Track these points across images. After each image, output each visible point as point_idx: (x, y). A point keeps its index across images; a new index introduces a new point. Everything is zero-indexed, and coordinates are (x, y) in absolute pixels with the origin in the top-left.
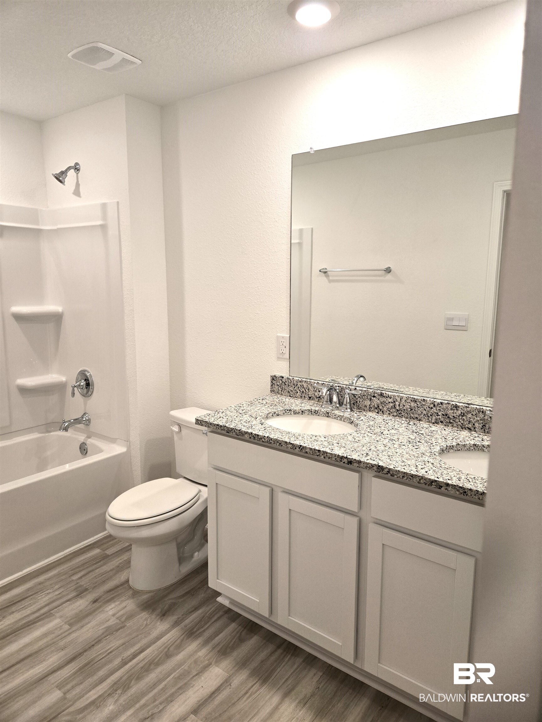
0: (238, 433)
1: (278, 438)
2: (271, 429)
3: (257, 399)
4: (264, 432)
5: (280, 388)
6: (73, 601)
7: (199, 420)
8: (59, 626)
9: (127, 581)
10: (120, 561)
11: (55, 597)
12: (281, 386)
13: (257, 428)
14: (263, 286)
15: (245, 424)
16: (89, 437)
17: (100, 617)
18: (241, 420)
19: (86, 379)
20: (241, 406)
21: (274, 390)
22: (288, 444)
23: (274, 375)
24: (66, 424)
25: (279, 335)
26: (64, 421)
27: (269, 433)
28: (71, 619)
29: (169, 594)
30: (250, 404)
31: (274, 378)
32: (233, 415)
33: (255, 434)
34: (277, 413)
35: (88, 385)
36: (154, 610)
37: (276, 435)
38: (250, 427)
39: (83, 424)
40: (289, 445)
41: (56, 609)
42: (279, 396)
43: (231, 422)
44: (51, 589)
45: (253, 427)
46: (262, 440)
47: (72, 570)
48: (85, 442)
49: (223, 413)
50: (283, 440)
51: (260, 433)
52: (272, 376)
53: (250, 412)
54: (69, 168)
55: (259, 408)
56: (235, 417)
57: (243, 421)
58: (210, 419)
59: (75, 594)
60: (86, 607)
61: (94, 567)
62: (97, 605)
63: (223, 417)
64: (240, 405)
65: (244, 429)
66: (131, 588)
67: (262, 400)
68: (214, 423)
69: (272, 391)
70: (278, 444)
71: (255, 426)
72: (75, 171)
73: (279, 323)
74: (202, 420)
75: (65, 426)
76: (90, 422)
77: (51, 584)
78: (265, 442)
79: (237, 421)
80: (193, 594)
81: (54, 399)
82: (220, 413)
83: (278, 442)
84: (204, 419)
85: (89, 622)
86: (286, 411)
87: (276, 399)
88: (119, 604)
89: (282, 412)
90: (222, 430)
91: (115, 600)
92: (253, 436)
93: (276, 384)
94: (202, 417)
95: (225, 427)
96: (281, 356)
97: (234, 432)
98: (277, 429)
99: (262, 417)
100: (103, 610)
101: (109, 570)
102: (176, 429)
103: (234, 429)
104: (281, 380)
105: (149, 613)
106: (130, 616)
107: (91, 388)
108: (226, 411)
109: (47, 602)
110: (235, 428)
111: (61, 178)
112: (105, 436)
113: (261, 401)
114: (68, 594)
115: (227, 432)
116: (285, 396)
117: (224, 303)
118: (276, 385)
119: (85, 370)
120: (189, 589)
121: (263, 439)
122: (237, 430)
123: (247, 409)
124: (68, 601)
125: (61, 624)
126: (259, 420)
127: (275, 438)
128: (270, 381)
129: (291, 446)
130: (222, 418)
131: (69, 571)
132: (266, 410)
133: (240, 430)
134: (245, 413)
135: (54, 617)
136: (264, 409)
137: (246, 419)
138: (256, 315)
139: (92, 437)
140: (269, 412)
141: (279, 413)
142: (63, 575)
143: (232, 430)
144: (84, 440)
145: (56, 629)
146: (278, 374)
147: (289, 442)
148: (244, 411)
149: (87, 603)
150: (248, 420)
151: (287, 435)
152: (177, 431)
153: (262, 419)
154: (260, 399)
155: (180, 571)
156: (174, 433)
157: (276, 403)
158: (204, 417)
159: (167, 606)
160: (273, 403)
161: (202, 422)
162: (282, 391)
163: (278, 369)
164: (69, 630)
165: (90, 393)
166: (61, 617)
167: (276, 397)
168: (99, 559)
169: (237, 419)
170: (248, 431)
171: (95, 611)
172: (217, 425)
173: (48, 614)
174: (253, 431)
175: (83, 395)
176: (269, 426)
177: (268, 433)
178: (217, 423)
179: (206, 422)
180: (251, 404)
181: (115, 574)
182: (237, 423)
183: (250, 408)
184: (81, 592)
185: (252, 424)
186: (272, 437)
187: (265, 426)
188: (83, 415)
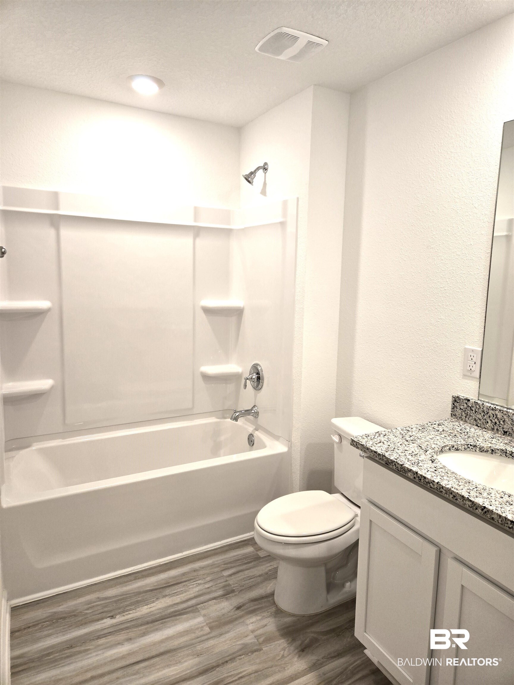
0: (399, 467)
1: (452, 487)
2: (444, 471)
3: (431, 423)
4: (433, 474)
5: (463, 413)
6: (219, 600)
7: (354, 441)
8: (200, 626)
9: (272, 594)
10: (270, 568)
11: (204, 591)
12: (465, 411)
13: (425, 466)
14: (450, 286)
15: (410, 457)
16: (256, 429)
17: (239, 629)
18: (406, 450)
19: (258, 373)
20: (410, 430)
21: (455, 414)
22: (466, 500)
23: (456, 395)
24: (237, 414)
25: (466, 347)
26: (235, 411)
27: (441, 477)
28: (213, 622)
29: (312, 625)
30: (421, 429)
31: (456, 400)
32: (397, 441)
33: (421, 475)
34: (456, 447)
35: (259, 378)
36: (294, 640)
37: (450, 483)
38: (416, 464)
39: (252, 416)
40: (467, 502)
41: (202, 605)
42: (462, 422)
43: (392, 452)
44: (202, 580)
45: (420, 464)
46: (430, 486)
47: (224, 564)
48: (253, 433)
49: (386, 437)
50: (460, 492)
51: (428, 476)
52: (454, 397)
53: (419, 441)
54: (258, 169)
55: (433, 436)
56: (399, 445)
57: (409, 452)
58: (368, 442)
59: (221, 593)
60: (229, 612)
61: (244, 567)
62: (239, 613)
63: (384, 441)
64: (408, 429)
65: (407, 465)
66: (274, 603)
67: (439, 425)
68: (372, 448)
69: (453, 415)
70: (451, 496)
71: (423, 463)
72: (263, 170)
73: (468, 333)
74: (358, 441)
75: (236, 416)
76: (258, 415)
77: (203, 574)
78: (434, 489)
79: (401, 451)
80: (338, 634)
81: (231, 387)
82: (382, 435)
83: (451, 494)
84: (361, 440)
85: (228, 632)
86: (469, 446)
87: (457, 427)
88: (260, 620)
89: (463, 447)
90: (380, 459)
91: (257, 613)
92: (419, 477)
93: (459, 407)
94: (359, 438)
95: (384, 457)
96: (469, 374)
97: (394, 466)
98: (453, 473)
99: (434, 450)
100: (243, 622)
101: (258, 574)
102: (336, 439)
103: (394, 461)
104: (466, 403)
105: (289, 642)
106: (269, 640)
107: (262, 382)
108: (389, 434)
109: (197, 594)
110: (396, 461)
111: (250, 179)
112: (270, 432)
113: (436, 426)
114: (215, 591)
115: (386, 463)
116: (470, 425)
117: (401, 305)
118: (459, 409)
119: (257, 364)
120: (334, 626)
121: (431, 484)
122: (398, 464)
123: (416, 435)
124: (214, 598)
125: (203, 625)
126: (430, 454)
127: (447, 486)
128: (451, 402)
129: (470, 503)
130: (382, 443)
131: (221, 565)
132: (441, 441)
133: (402, 465)
134: (413, 441)
135: (197, 614)
136: (439, 439)
137: (413, 450)
138: (439, 320)
139: (260, 430)
140: (445, 444)
141: (459, 448)
142: (216, 567)
143: (392, 463)
144: (252, 431)
145: (198, 628)
146: (463, 395)
147: (468, 497)
148: (412, 438)
149: (231, 607)
150: (414, 452)
151: (465, 485)
152: (338, 441)
153: (434, 454)
154: (435, 424)
155: (327, 600)
156: (335, 443)
157: (456, 432)
158: (361, 438)
159: (308, 640)
160: (452, 431)
161: (358, 444)
162: (466, 417)
163: (463, 389)
164: (209, 633)
165: (260, 387)
166: (204, 616)
167: (457, 423)
168: (250, 559)
169: (401, 449)
170: (412, 468)
171: (236, 619)
172: (375, 452)
173: (195, 608)
174: (419, 470)
175: (254, 388)
176: (442, 466)
177: (439, 477)
178: (375, 450)
179: (362, 445)
180: (423, 428)
181: (262, 582)
182: (400, 454)
183: (421, 435)
184: (228, 593)
185: (420, 459)
186: (444, 485)
187: (437, 465)
188: (253, 407)
